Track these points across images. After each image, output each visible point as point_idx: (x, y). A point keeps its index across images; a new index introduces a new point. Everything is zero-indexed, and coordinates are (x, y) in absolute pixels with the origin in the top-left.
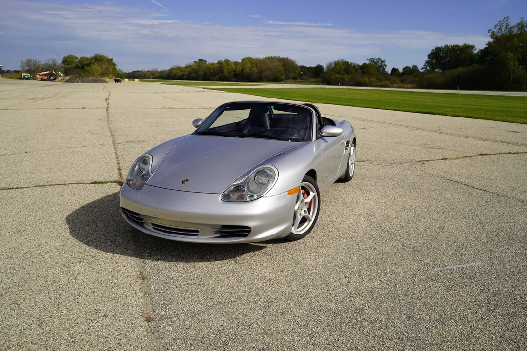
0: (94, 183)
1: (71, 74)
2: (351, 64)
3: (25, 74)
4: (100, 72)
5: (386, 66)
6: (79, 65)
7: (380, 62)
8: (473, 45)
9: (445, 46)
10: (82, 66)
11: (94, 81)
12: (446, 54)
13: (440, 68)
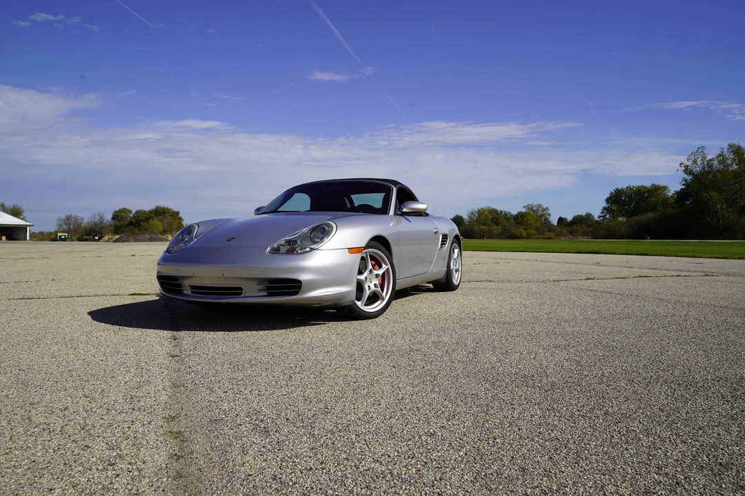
0: (132, 295)
1: (122, 233)
2: (501, 212)
3: (61, 234)
4: (161, 228)
5: (550, 215)
6: (134, 221)
7: (540, 210)
8: (665, 185)
9: (627, 187)
10: (136, 222)
11: (151, 240)
12: (630, 197)
13: (623, 215)
